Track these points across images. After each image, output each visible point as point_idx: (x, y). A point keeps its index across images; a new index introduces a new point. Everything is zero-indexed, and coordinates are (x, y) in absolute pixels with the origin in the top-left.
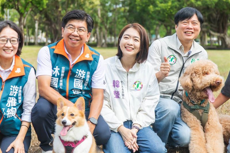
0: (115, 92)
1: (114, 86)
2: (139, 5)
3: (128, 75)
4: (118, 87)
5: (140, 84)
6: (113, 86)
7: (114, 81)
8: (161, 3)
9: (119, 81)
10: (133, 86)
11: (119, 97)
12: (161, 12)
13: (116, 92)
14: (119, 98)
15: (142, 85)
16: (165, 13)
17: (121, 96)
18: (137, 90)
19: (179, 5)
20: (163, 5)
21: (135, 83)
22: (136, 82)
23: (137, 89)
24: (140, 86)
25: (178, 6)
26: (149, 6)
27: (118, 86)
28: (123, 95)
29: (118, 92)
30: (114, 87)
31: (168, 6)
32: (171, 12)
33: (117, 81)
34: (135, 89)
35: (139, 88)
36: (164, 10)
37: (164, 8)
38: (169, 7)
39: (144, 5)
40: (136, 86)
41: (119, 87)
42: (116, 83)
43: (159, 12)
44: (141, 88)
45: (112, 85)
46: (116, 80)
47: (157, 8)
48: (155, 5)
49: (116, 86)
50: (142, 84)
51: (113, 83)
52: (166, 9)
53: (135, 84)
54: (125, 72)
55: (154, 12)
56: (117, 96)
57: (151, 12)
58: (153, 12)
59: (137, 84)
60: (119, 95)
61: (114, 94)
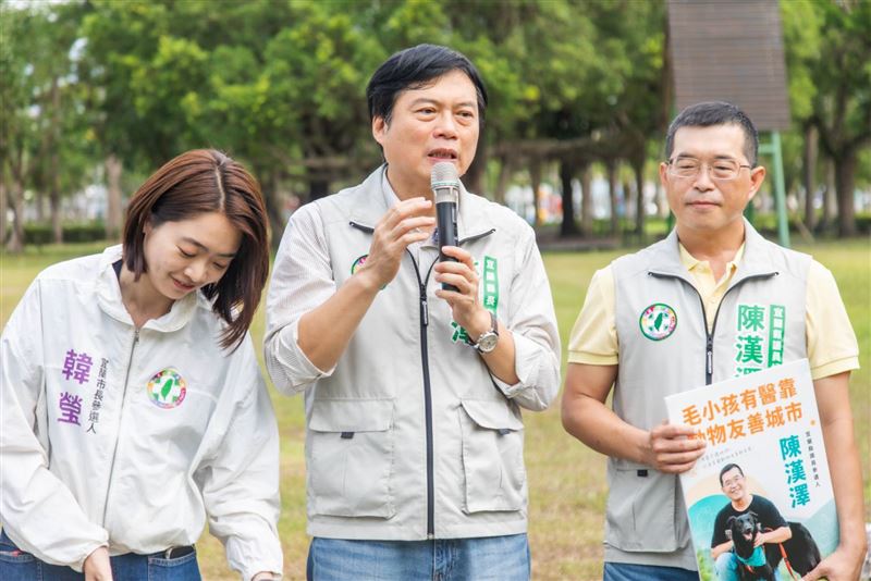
0: (66, 397)
1: (68, 373)
2: (144, 92)
3: (136, 340)
4: (81, 382)
5: (177, 383)
6: (64, 372)
7: (72, 353)
8: (230, 82)
9: (90, 359)
10: (147, 385)
11: (79, 421)
12: (232, 118)
13: (71, 399)
14: (76, 422)
15: (184, 390)
16: (245, 122)
17: (84, 416)
18: (158, 404)
19: (299, 88)
20: (236, 92)
21: (156, 376)
22: (161, 374)
23: (161, 398)
24: (175, 391)
25: (294, 94)
26: (182, 93)
27: (82, 378)
28: (94, 417)
29: (75, 401)
30: (67, 378)
31: (255, 96)
32: (269, 121)
33: (84, 356)
34: (153, 398)
35: (169, 399)
36: (242, 112)
37: (242, 102)
38: (261, 100)
39: (162, 93)
40: (158, 388)
41: (87, 380)
42: (79, 365)
43: (222, 117)
44: (178, 400)
45: (62, 367)
46: (79, 351)
47: (214, 105)
48: (206, 92)
49: (76, 377)
50: (182, 385)
51: (67, 362)
52: (249, 108)
53: (158, 382)
54: (129, 327)
55: (204, 118)
56: (71, 416)
57: (190, 120)
58: (198, 118)
59: (164, 379)
60: (79, 413)
61: (61, 404)
